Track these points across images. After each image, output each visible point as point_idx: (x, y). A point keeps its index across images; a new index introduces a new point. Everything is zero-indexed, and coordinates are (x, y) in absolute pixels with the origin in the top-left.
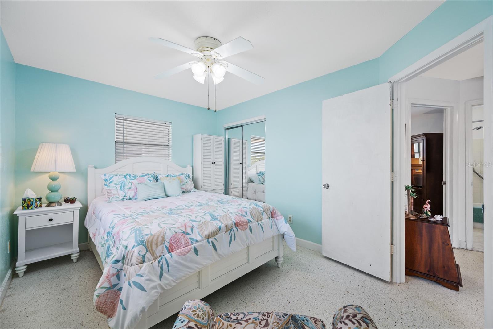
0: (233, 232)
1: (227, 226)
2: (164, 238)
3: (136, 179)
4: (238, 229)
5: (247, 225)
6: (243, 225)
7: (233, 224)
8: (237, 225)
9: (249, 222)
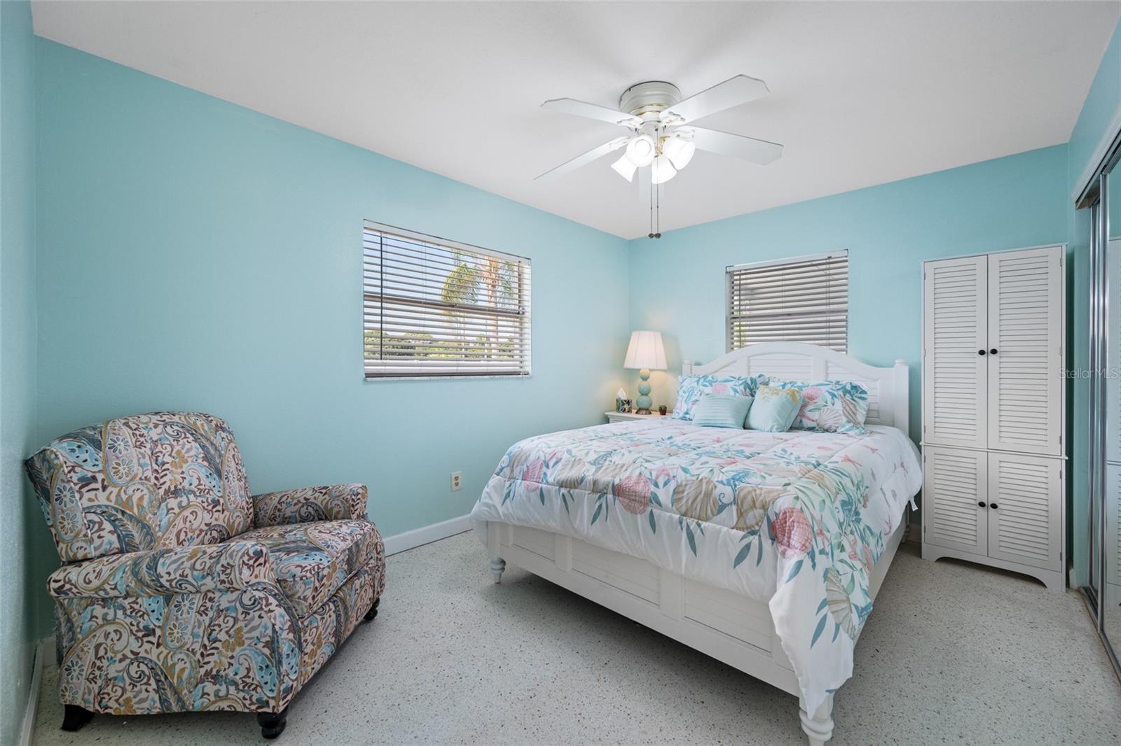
0: (605, 501)
1: (595, 481)
2: (526, 460)
3: (712, 385)
4: (617, 501)
5: (646, 505)
6: (633, 500)
7: (608, 485)
8: (618, 491)
9: (651, 502)
